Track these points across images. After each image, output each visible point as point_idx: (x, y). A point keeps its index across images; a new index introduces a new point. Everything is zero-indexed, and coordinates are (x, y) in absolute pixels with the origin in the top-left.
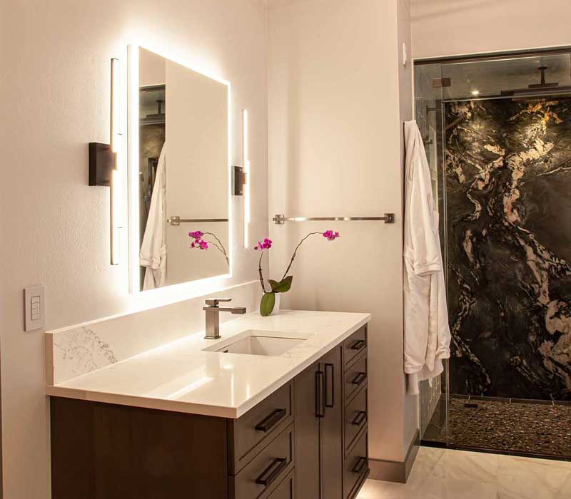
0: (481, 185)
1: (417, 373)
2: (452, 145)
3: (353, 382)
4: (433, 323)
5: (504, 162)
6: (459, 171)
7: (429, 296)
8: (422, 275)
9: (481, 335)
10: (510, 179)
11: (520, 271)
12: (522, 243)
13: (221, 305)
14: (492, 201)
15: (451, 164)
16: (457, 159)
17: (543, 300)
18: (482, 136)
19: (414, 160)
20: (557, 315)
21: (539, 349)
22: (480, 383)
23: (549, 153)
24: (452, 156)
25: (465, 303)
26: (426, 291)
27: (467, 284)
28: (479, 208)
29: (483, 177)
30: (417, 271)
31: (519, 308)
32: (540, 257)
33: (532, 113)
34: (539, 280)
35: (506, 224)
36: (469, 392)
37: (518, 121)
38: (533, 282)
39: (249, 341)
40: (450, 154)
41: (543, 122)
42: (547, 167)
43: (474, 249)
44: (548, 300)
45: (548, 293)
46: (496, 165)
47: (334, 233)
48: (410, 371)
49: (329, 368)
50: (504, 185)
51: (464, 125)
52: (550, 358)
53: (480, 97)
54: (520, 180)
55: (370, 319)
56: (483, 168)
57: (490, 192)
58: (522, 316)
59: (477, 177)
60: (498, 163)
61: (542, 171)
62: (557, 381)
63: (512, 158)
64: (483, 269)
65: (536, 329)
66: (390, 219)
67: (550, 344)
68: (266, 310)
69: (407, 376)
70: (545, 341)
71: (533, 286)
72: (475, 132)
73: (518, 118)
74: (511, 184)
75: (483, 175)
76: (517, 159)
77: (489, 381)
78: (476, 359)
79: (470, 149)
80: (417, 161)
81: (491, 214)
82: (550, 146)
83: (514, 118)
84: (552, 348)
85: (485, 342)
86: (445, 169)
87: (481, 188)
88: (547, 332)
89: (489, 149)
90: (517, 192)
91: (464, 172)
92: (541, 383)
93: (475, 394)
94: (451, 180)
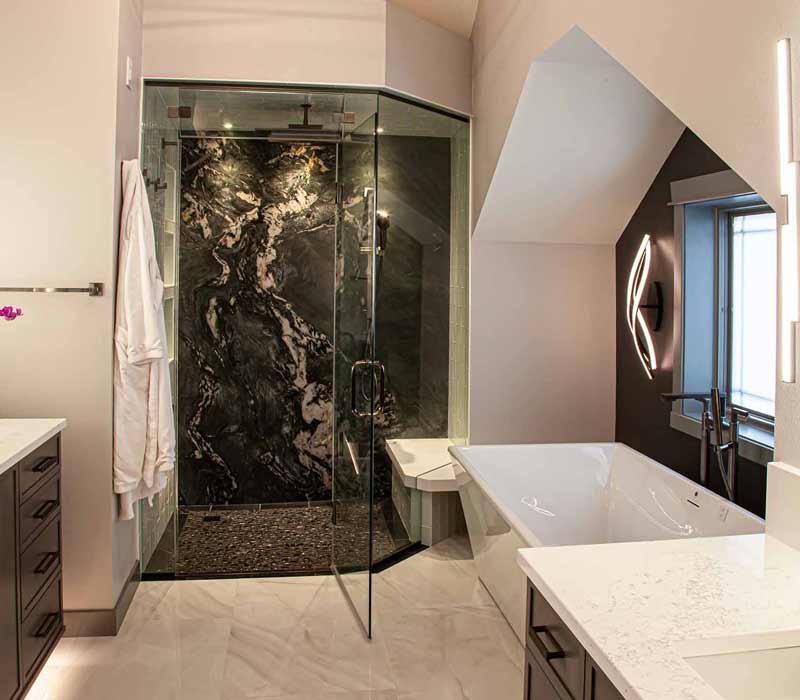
0: (230, 242)
1: (132, 491)
2: (196, 189)
3: (36, 516)
4: (153, 425)
5: (259, 214)
6: (204, 222)
7: (148, 390)
8: (138, 364)
9: (226, 430)
10: (266, 236)
11: (274, 347)
12: (277, 314)
14: (243, 261)
15: (194, 213)
16: (201, 208)
17: (300, 382)
18: (234, 180)
19: (132, 213)
20: (315, 400)
21: (294, 442)
22: (223, 489)
23: (312, 206)
24: (196, 204)
25: (207, 390)
26: (143, 384)
27: (210, 366)
28: (227, 270)
29: (234, 232)
30: (131, 359)
31: (272, 393)
32: (298, 331)
33: (295, 156)
34: (295, 358)
35: (259, 291)
36: (211, 501)
37: (278, 165)
38: (289, 362)
40: (193, 201)
41: (307, 169)
42: (309, 223)
43: (220, 322)
44: (305, 382)
45: (305, 373)
46: (250, 218)
47: (14, 311)
48: (121, 490)
50: (259, 243)
51: (213, 165)
52: (306, 452)
53: (237, 133)
54: (277, 238)
55: (65, 426)
56: (234, 221)
57: (241, 251)
58: (275, 402)
59: (226, 231)
60: (252, 215)
61: (302, 227)
62: (314, 479)
63: (269, 210)
64: (230, 347)
65: (292, 418)
66: (97, 290)
67: (307, 435)
69: (119, 497)
70: (301, 432)
71: (289, 366)
72: (226, 175)
73: (278, 161)
74: (266, 242)
75: (233, 229)
76: (275, 211)
77: (235, 486)
78: (219, 459)
79: (220, 197)
80: (136, 213)
81: (241, 279)
82: (313, 198)
83: (273, 161)
84: (309, 439)
85: (230, 438)
86: (186, 219)
87: (230, 245)
88: (304, 421)
89: (243, 198)
90: (274, 251)
91: (210, 225)
92: (296, 482)
93: (218, 503)
94: (193, 234)
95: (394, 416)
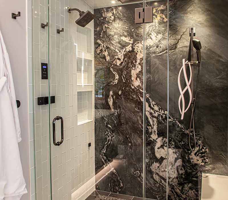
0: (118, 63)
2: (102, 37)
5: (132, 47)
6: (106, 53)
10: (135, 59)
12: (142, 100)
14: (125, 73)
15: (102, 49)
16: (105, 46)
17: (154, 137)
18: (120, 31)
20: (162, 146)
21: (151, 167)
22: (117, 185)
23: (159, 41)
24: (102, 44)
25: (109, 137)
27: (110, 125)
28: (117, 77)
29: (120, 58)
32: (153, 109)
34: (152, 123)
35: (133, 87)
36: (111, 190)
38: (148, 125)
40: (101, 43)
42: (158, 50)
43: (114, 103)
44: (157, 137)
45: (157, 132)
46: (128, 50)
50: (132, 63)
51: (110, 24)
52: (157, 174)
54: (141, 59)
56: (120, 52)
57: (124, 67)
60: (129, 48)
61: (154, 53)
62: (161, 188)
63: (137, 45)
64: (119, 115)
65: (149, 155)
67: (158, 164)
70: (154, 162)
71: (148, 127)
72: (116, 29)
74: (136, 62)
75: (120, 56)
76: (140, 45)
77: (122, 185)
79: (113, 40)
81: (124, 81)
82: (160, 36)
84: (158, 167)
86: (98, 52)
87: (118, 64)
88: (156, 158)
89: (124, 40)
90: (140, 67)
91: (109, 55)
92: (151, 188)
93: (114, 192)
94: (101, 59)
95: (207, 160)
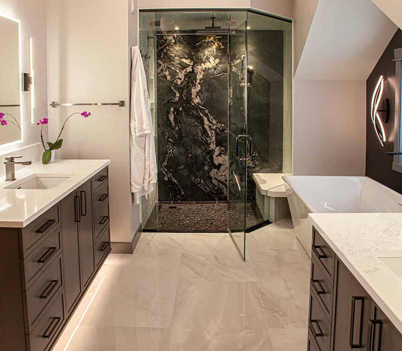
0: (179, 82)
1: (139, 192)
2: (163, 58)
3: (100, 200)
4: (147, 163)
5: (192, 69)
6: (167, 73)
7: (145, 148)
8: (140, 136)
9: (179, 167)
10: (195, 79)
11: (200, 130)
12: (202, 115)
13: (15, 160)
14: (185, 91)
15: (162, 69)
16: (166, 66)
17: (212, 146)
18: (180, 53)
19: (136, 70)
20: (220, 154)
21: (210, 174)
22: (178, 194)
23: (217, 65)
24: (163, 65)
25: (170, 150)
26: (143, 145)
27: (171, 139)
28: (178, 95)
29: (181, 77)
30: (137, 134)
31: (199, 151)
32: (211, 123)
33: (208, 41)
34: (210, 135)
35: (193, 104)
36: (172, 200)
37: (200, 46)
38: (207, 137)
39: (35, 180)
40: (162, 63)
41: (214, 47)
42: (216, 72)
43: (175, 119)
44: (215, 147)
45: (215, 142)
46: (188, 71)
47: (88, 113)
48: (134, 191)
49: (83, 193)
50: (192, 82)
51: (170, 47)
52: (215, 178)
53: (181, 31)
54: (201, 80)
55: (110, 163)
56: (181, 72)
57: (184, 86)
58: (201, 156)
59: (177, 77)
60: (189, 69)
61: (213, 75)
62: (219, 191)
63: (197, 67)
64: (180, 130)
65: (209, 162)
66: (122, 104)
67: (216, 170)
68: (46, 160)
69: (133, 194)
70: (213, 169)
71: (207, 139)
72: (176, 51)
73: (200, 44)
74: (196, 82)
75: (180, 76)
76: (199, 67)
77: (183, 193)
78: (176, 181)
79: (173, 61)
80: (138, 70)
81: (184, 99)
82: (217, 61)
83: (198, 44)
84: (217, 173)
85: (180, 171)
86: (159, 72)
87: (179, 84)
88: (214, 164)
89: (184, 61)
90: (199, 86)
91: (170, 74)
92: (211, 192)
93: (176, 201)
94: (162, 78)
95: (257, 162)
